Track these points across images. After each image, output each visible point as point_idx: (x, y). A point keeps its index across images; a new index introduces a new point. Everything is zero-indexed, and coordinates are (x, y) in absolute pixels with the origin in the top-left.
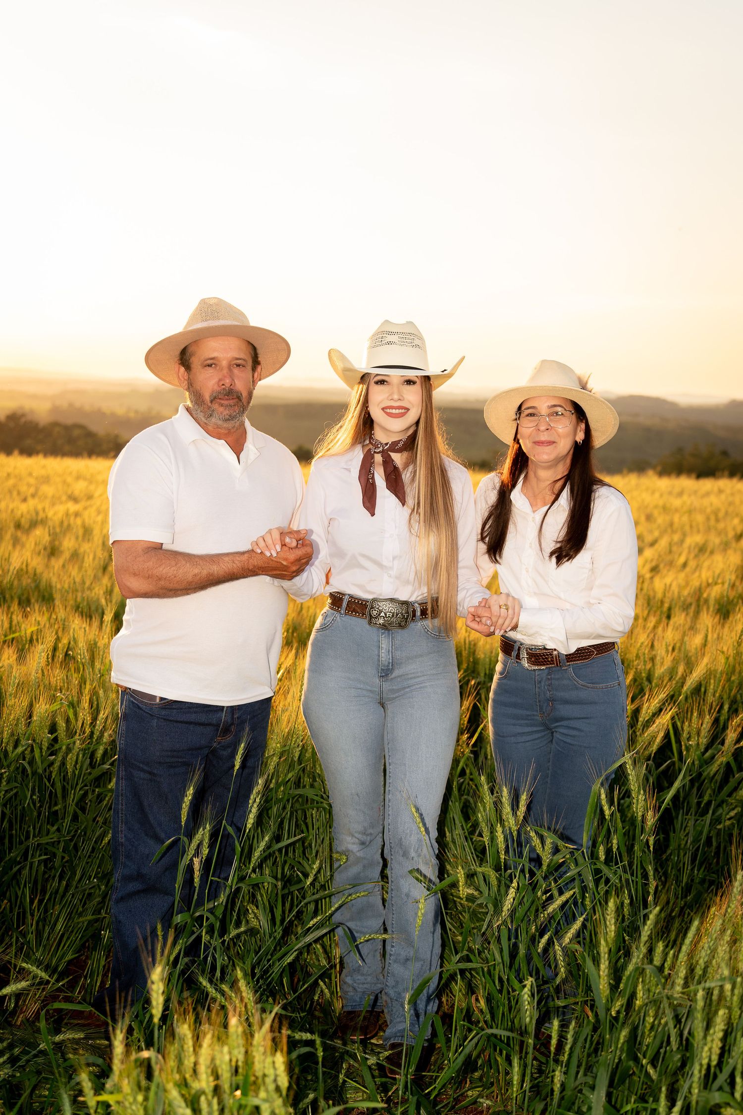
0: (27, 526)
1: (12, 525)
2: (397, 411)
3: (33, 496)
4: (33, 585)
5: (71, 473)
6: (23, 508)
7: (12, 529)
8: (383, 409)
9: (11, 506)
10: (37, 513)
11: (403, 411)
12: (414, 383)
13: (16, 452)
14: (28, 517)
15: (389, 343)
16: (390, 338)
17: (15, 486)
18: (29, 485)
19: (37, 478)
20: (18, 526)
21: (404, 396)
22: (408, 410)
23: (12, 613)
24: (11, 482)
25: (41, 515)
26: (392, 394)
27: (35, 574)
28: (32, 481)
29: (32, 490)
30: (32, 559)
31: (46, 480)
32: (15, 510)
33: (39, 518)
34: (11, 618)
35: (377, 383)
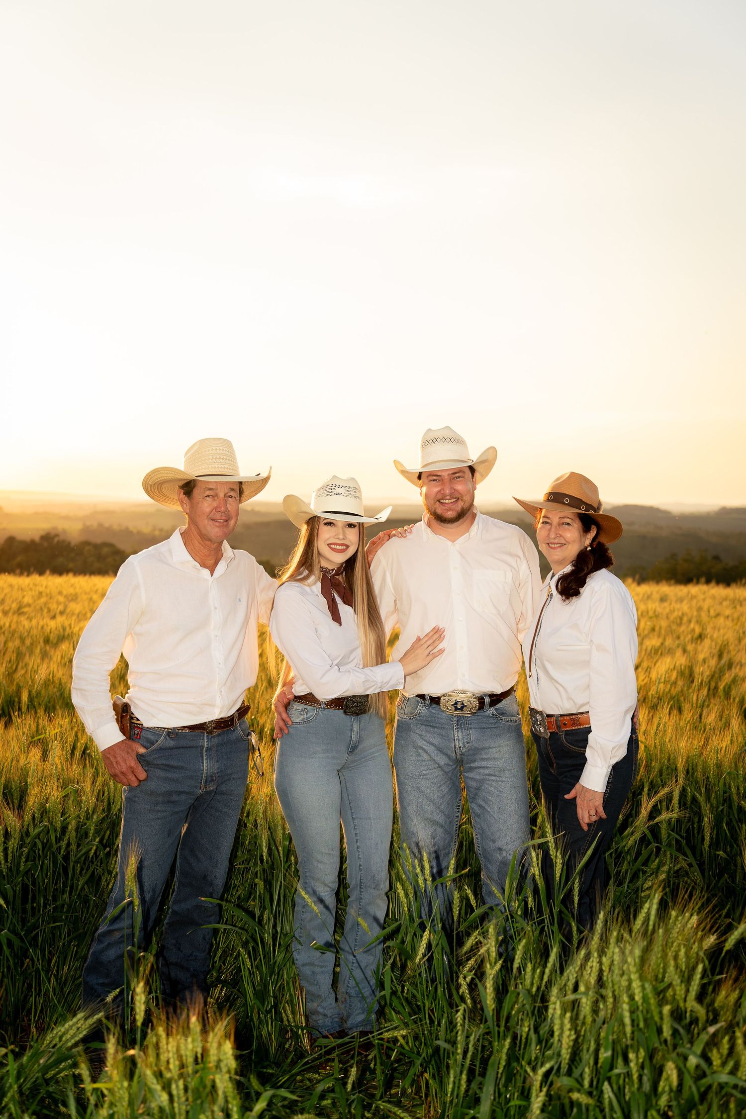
0: (55, 641)
1: (42, 640)
2: (340, 547)
3: (62, 613)
4: (58, 694)
5: (96, 591)
6: (52, 624)
7: (42, 644)
8: (328, 545)
9: (41, 623)
10: (64, 629)
11: (343, 547)
12: (355, 526)
13: (48, 572)
14: (56, 632)
15: (337, 494)
16: (338, 490)
17: (45, 604)
18: (58, 603)
19: (66, 596)
20: (47, 641)
21: (347, 536)
22: (348, 546)
23: (39, 718)
24: (43, 600)
25: (68, 631)
26: (337, 535)
27: (60, 684)
28: (61, 599)
29: (61, 608)
30: (58, 670)
31: (74, 598)
32: (45, 627)
33: (66, 633)
34: (38, 722)
35: (326, 524)
